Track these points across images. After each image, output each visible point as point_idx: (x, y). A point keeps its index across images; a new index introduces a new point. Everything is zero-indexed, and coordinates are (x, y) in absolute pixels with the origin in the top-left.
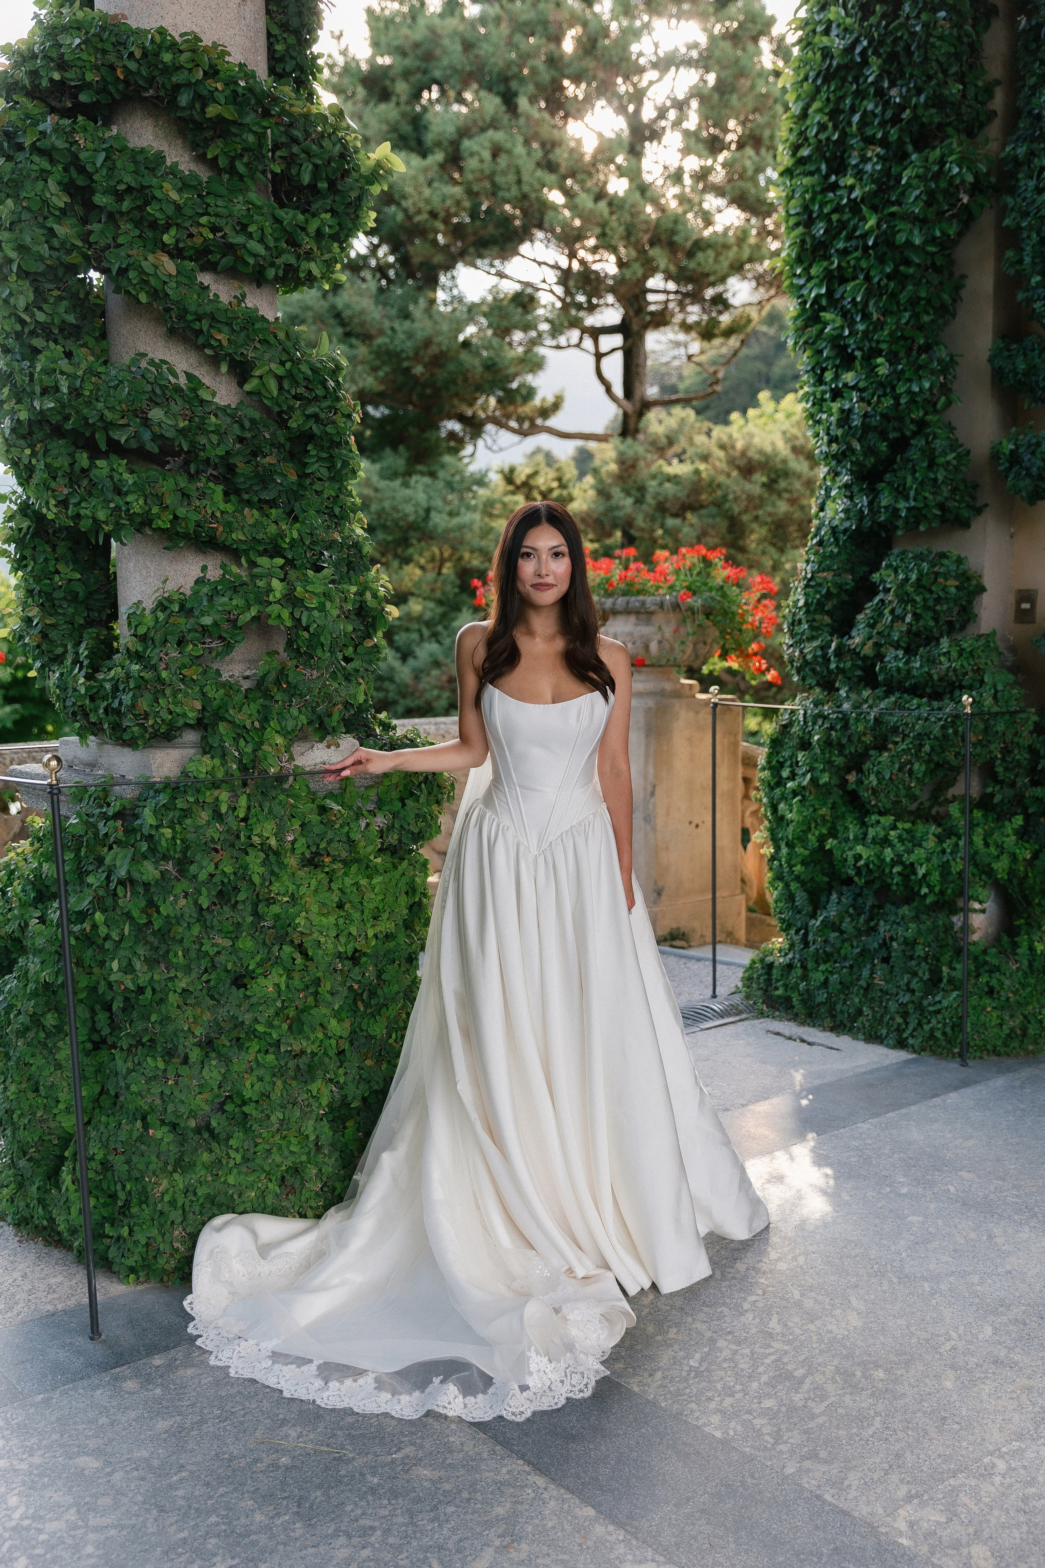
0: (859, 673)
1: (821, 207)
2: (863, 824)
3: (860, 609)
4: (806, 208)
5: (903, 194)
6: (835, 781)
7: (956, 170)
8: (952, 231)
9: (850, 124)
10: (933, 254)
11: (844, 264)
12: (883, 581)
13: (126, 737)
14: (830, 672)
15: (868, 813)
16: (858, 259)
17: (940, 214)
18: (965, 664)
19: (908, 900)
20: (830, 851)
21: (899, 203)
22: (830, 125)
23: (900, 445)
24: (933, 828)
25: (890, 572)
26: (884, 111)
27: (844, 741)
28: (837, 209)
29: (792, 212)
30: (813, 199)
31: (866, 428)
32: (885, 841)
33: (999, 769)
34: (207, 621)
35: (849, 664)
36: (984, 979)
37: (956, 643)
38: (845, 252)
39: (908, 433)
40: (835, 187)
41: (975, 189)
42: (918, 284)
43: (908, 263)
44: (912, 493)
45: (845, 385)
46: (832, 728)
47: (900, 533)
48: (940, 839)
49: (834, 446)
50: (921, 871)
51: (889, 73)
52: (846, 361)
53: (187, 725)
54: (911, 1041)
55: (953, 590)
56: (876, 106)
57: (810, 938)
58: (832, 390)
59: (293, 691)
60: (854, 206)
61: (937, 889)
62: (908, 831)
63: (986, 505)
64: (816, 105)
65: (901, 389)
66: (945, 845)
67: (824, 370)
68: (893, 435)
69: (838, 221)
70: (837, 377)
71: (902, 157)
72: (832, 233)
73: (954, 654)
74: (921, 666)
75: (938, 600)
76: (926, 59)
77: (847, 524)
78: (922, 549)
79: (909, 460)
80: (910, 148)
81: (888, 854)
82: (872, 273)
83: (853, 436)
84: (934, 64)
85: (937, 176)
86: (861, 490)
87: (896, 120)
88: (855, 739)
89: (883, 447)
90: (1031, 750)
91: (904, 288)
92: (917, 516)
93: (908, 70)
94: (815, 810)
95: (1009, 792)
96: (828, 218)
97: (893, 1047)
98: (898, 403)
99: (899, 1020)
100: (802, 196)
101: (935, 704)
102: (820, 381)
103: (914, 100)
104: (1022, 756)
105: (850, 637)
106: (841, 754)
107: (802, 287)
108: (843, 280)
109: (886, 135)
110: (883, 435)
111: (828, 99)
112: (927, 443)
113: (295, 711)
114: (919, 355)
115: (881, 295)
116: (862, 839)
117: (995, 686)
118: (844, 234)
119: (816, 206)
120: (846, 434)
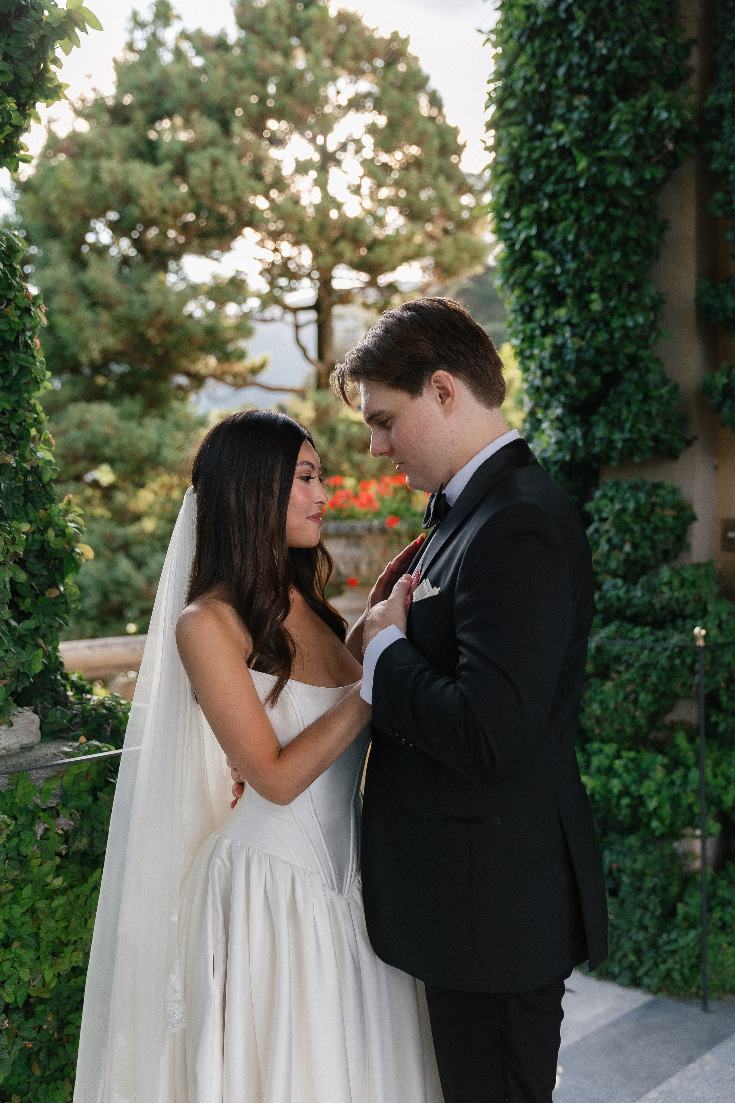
1: (529, 155)
4: (514, 156)
5: (611, 140)
7: (664, 115)
8: (660, 174)
9: (555, 76)
10: (639, 198)
11: (554, 206)
12: (599, 511)
15: (590, 741)
16: (568, 202)
17: (647, 159)
18: (688, 594)
19: (631, 829)
21: (606, 147)
22: (537, 77)
23: (613, 379)
24: (661, 759)
25: (605, 502)
26: (589, 63)
28: (547, 154)
29: (500, 159)
30: (521, 146)
31: (579, 363)
32: (609, 771)
33: (723, 699)
36: (717, 914)
37: (675, 572)
38: (553, 197)
39: (620, 367)
40: (541, 136)
41: (679, 136)
42: (627, 225)
43: (615, 204)
44: (628, 426)
45: (556, 322)
47: (614, 464)
48: (669, 770)
49: (549, 380)
50: (652, 804)
51: (594, 28)
52: (557, 299)
54: (646, 981)
55: (670, 520)
56: (582, 57)
58: (541, 328)
60: (564, 152)
61: (667, 822)
62: (633, 760)
63: (695, 438)
64: (523, 59)
65: (616, 324)
66: (674, 777)
67: (533, 308)
68: (606, 369)
69: (548, 167)
70: (547, 315)
71: (608, 107)
72: (540, 179)
73: (676, 583)
74: (643, 595)
75: (656, 530)
76: (629, 14)
77: (559, 456)
78: (634, 479)
79: (623, 393)
80: (614, 98)
81: (616, 785)
82: (584, 213)
83: (567, 369)
84: (638, 19)
85: (646, 121)
86: (574, 422)
87: (601, 71)
89: (597, 381)
91: (612, 229)
92: (631, 447)
93: (613, 25)
96: (536, 163)
97: (627, 986)
98: (612, 338)
99: (632, 958)
100: (510, 145)
101: (660, 634)
102: (529, 319)
103: (620, 52)
107: (509, 231)
108: (554, 222)
109: (592, 85)
110: (596, 369)
111: (534, 55)
112: (641, 376)
114: (629, 294)
115: (591, 235)
117: (718, 615)
118: (553, 178)
119: (524, 154)
120: (559, 368)
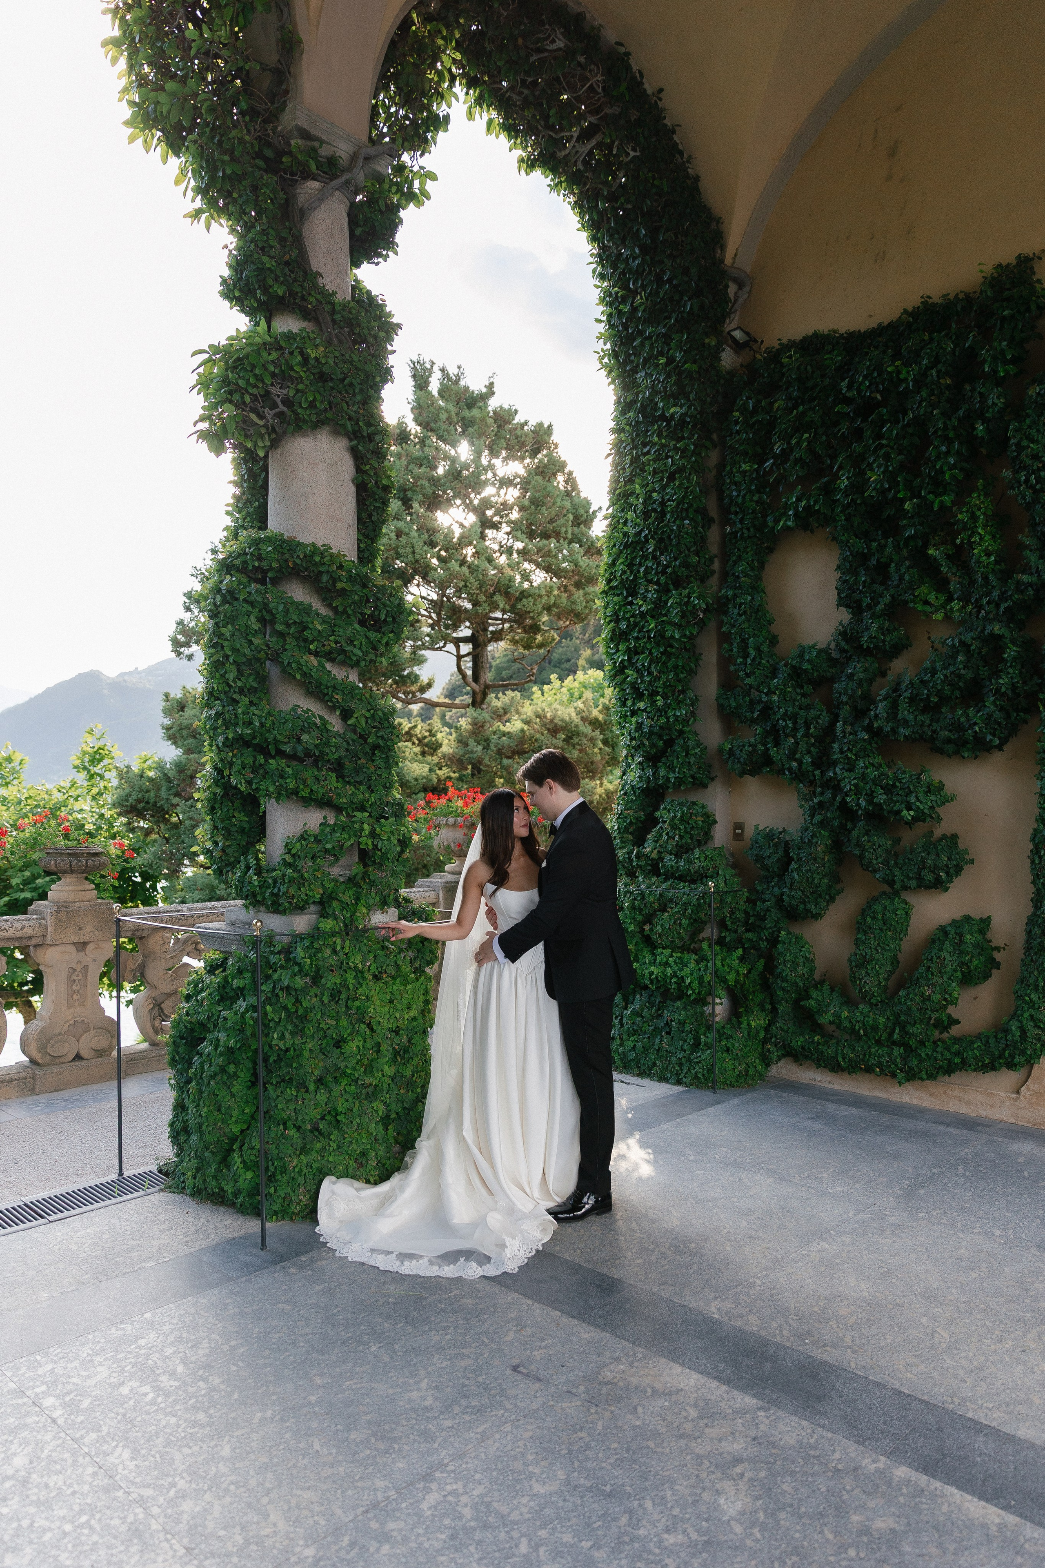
0: (649, 868)
1: (624, 615)
2: (653, 954)
3: (649, 832)
4: (615, 613)
5: (669, 611)
6: (637, 929)
7: (696, 601)
8: (695, 631)
9: (639, 572)
10: (685, 643)
11: (637, 645)
12: (661, 817)
13: (281, 908)
15: (656, 948)
16: (645, 643)
17: (688, 622)
18: (709, 864)
19: (679, 998)
21: (666, 615)
22: (629, 570)
23: (670, 743)
24: (693, 956)
25: (665, 812)
26: (657, 568)
27: (642, 906)
28: (633, 616)
29: (608, 615)
30: (620, 609)
31: (651, 733)
32: (667, 964)
33: (728, 923)
34: (329, 846)
35: (643, 863)
36: (724, 1043)
37: (703, 852)
38: (637, 638)
39: (674, 737)
40: (631, 604)
41: (705, 612)
42: (677, 658)
43: (672, 647)
44: (677, 769)
45: (639, 709)
47: (670, 790)
48: (698, 962)
49: (633, 741)
50: (687, 981)
51: (659, 549)
52: (640, 696)
53: (314, 903)
54: (684, 1080)
55: (700, 823)
56: (653, 564)
57: (624, 1021)
58: (631, 711)
59: (372, 883)
60: (643, 615)
61: (696, 991)
62: (680, 958)
63: (716, 777)
64: (620, 559)
65: (670, 713)
66: (700, 966)
67: (626, 700)
68: (666, 737)
69: (634, 622)
70: (633, 704)
71: (667, 592)
72: (631, 628)
73: (702, 859)
74: (685, 865)
75: (693, 828)
76: (679, 543)
77: (640, 784)
78: (682, 799)
79: (675, 751)
80: (671, 587)
81: (669, 971)
82: (654, 650)
83: (644, 736)
84: (683, 546)
85: (686, 604)
86: (648, 766)
87: (664, 573)
88: (648, 905)
89: (661, 743)
90: (745, 912)
91: (670, 659)
92: (680, 782)
93: (670, 548)
95: (734, 936)
96: (628, 620)
97: (675, 1084)
98: (668, 721)
99: (677, 1068)
100: (613, 606)
101: (693, 886)
102: (624, 705)
103: (673, 563)
104: (740, 915)
105: (644, 848)
106: (640, 914)
107: (614, 654)
108: (637, 653)
109: (659, 579)
110: (660, 737)
111: (627, 557)
112: (684, 742)
113: (373, 894)
114: (679, 695)
115: (658, 662)
116: (653, 963)
117: (725, 877)
118: (637, 629)
119: (621, 613)
120: (639, 736)
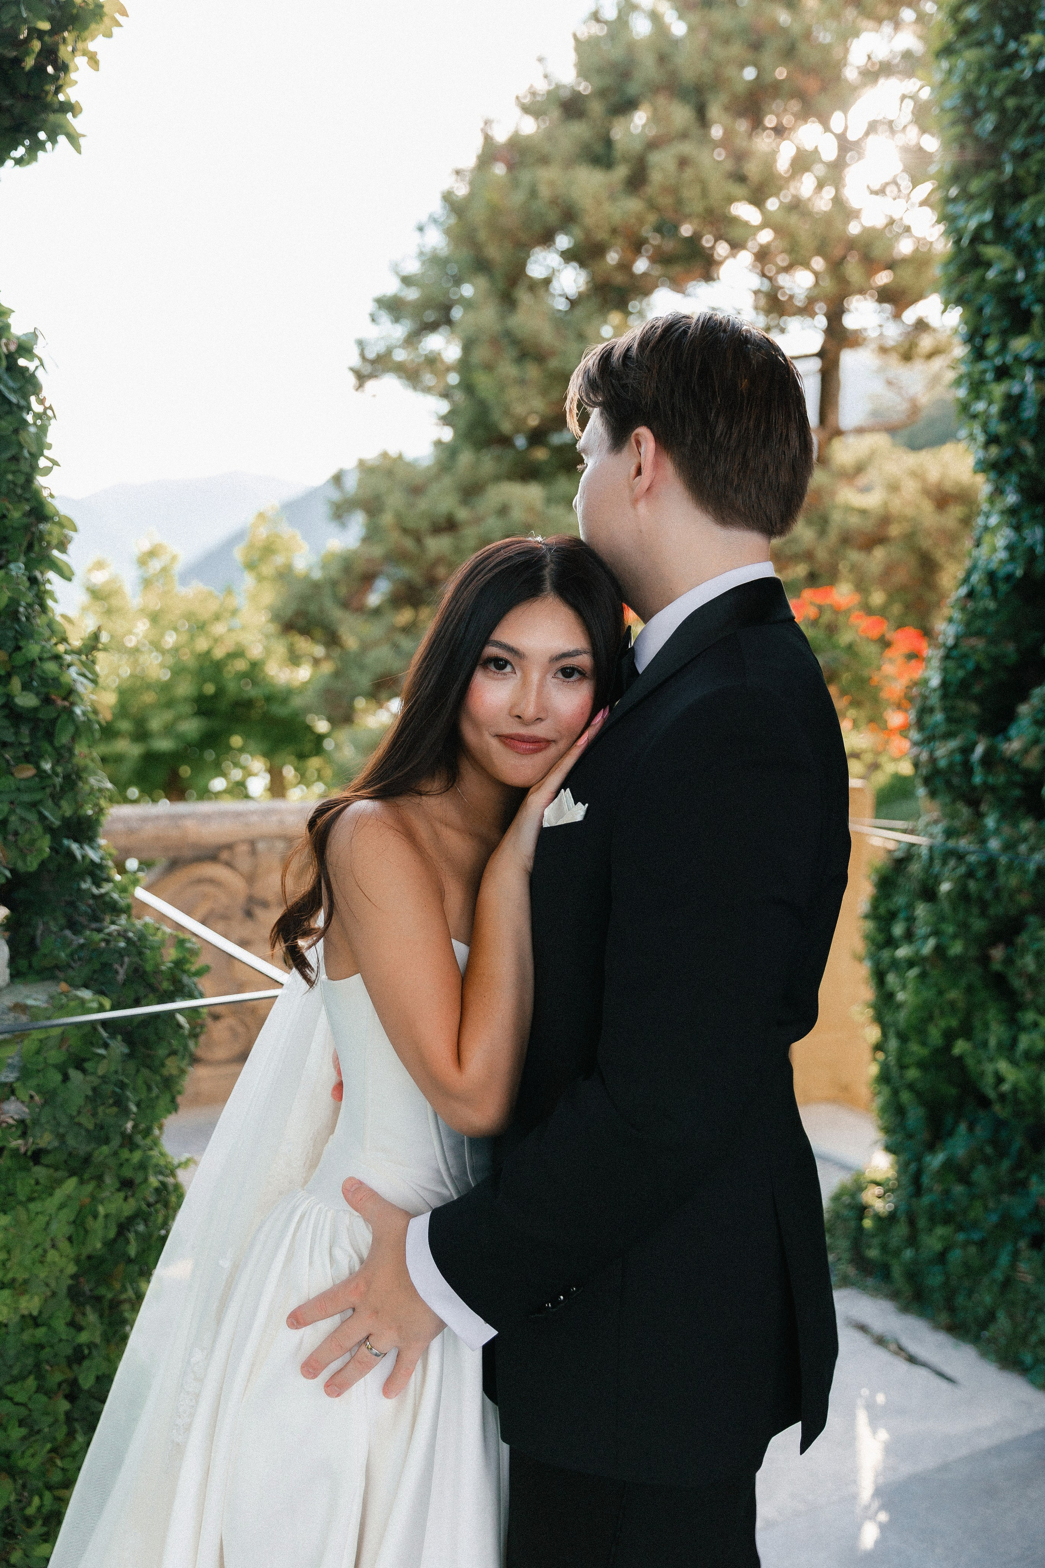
0: (1017, 792)
1: (990, 93)
2: (1013, 1025)
3: (1024, 697)
4: (969, 98)
6: (973, 952)
11: (1021, 172)
14: (974, 788)
15: (1020, 1008)
20: (960, 1059)
27: (988, 895)
28: (1017, 88)
29: (947, 105)
35: (1001, 779)
38: (1023, 156)
40: (1015, 56)
45: (1016, 358)
46: (970, 874)
49: (996, 451)
52: (1019, 321)
57: (925, 1182)
58: (995, 368)
67: (985, 337)
69: (1018, 109)
70: (1003, 348)
72: (1005, 129)
77: (1009, 568)
83: (1024, 433)
86: (1034, 518)
88: (1005, 896)
94: (940, 993)
96: (1000, 105)
100: (964, 79)
102: (979, 354)
105: (1008, 739)
106: (983, 914)
107: (958, 216)
108: (1019, 197)
116: (1008, 1048)
118: (1024, 126)
119: (982, 91)
120: (1011, 433)
